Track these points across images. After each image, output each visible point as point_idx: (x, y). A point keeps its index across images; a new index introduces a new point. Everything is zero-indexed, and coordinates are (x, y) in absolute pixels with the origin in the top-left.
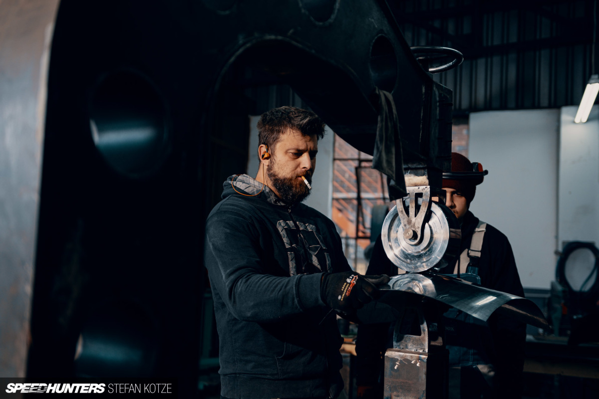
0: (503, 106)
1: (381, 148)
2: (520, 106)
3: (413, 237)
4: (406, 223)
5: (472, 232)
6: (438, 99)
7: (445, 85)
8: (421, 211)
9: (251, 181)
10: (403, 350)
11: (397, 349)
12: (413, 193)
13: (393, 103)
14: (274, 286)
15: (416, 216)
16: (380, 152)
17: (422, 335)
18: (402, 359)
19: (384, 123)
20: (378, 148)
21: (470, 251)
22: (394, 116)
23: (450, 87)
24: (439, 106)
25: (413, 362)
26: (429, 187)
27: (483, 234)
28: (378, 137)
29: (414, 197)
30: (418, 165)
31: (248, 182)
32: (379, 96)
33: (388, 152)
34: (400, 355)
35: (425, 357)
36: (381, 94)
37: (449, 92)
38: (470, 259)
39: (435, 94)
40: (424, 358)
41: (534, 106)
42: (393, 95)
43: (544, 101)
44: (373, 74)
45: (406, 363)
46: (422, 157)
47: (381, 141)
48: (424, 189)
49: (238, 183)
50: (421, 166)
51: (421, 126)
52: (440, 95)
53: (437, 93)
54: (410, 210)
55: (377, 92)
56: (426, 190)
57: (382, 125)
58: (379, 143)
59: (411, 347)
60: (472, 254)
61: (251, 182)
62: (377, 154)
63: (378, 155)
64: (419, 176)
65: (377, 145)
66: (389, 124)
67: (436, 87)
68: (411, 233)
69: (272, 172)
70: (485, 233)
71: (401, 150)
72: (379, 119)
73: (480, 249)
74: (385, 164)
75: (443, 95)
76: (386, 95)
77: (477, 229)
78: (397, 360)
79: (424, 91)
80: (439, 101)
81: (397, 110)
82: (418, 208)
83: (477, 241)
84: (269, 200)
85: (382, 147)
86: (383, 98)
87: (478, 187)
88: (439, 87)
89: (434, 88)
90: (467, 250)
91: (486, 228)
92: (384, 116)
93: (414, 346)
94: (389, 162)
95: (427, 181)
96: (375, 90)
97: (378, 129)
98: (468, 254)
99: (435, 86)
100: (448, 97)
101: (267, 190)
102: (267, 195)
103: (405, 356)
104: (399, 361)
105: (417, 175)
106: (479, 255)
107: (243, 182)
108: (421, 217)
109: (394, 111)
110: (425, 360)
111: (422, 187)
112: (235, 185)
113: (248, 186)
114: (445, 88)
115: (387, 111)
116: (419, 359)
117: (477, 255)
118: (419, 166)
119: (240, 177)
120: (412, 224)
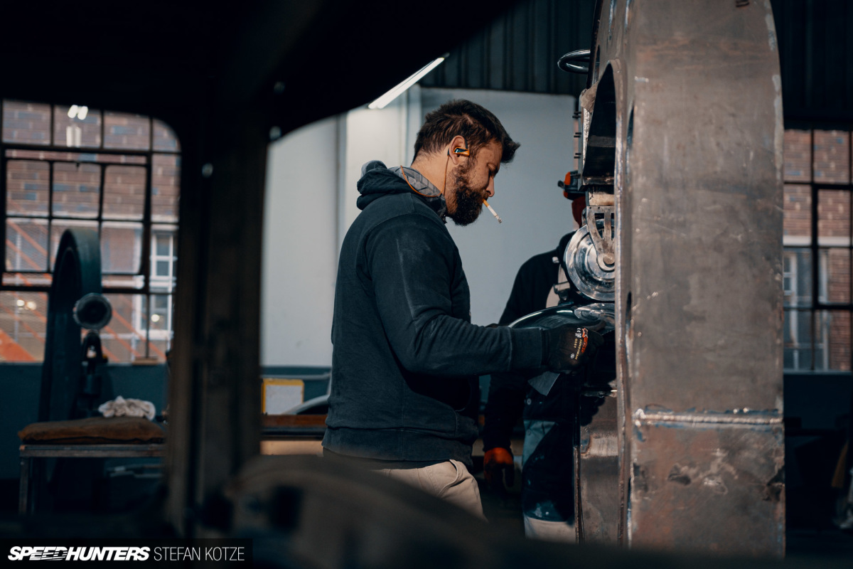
4: (601, 247)
12: (609, 213)
14: (482, 337)
15: (612, 239)
29: (610, 218)
54: (605, 233)
69: (465, 175)
120: (609, 248)
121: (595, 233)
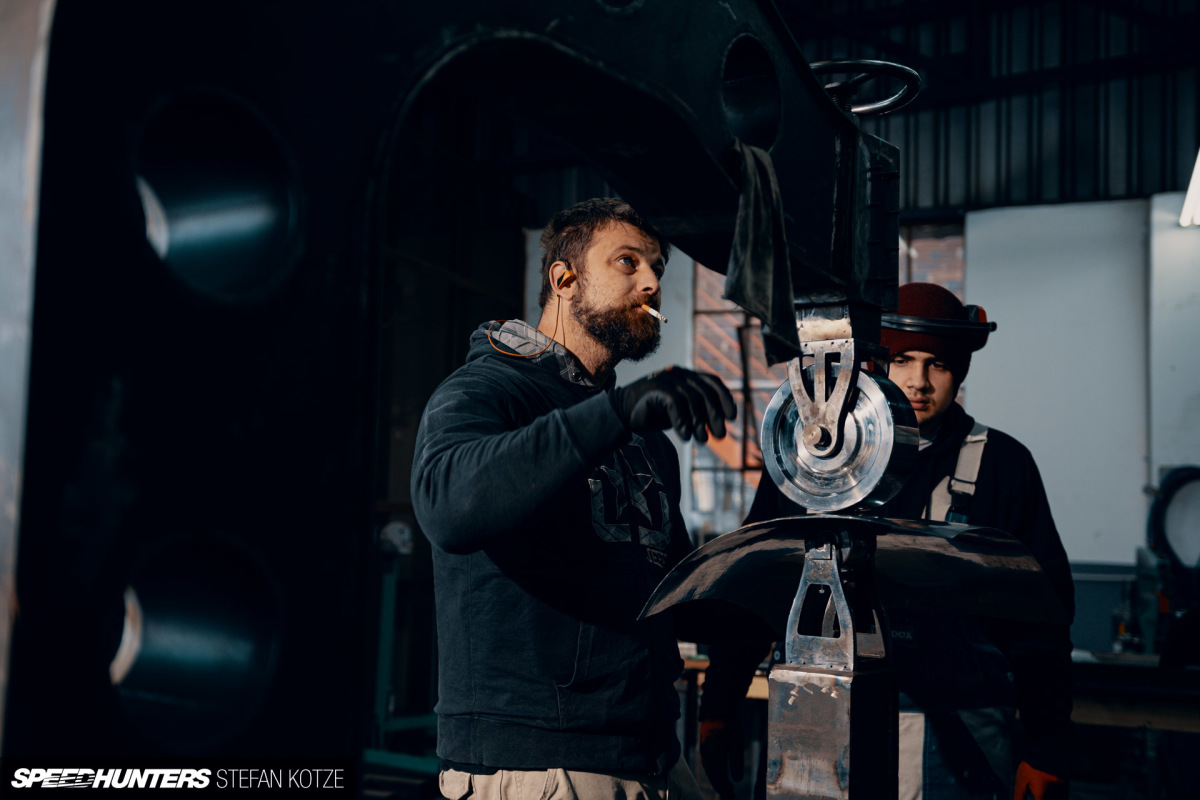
0: (1034, 197)
1: (742, 259)
2: (1067, 196)
3: (821, 440)
4: (808, 413)
5: (960, 443)
6: (868, 165)
7: (887, 138)
8: (836, 388)
9: (531, 333)
10: (805, 667)
11: (793, 664)
12: (821, 353)
13: (770, 170)
15: (827, 399)
16: (740, 268)
17: (842, 636)
18: (802, 685)
19: (751, 211)
20: (736, 260)
21: (953, 482)
22: (774, 196)
23: (896, 142)
24: (871, 179)
25: (824, 690)
26: (852, 340)
27: (980, 448)
28: (737, 238)
29: (823, 362)
30: (831, 297)
31: (524, 335)
32: (741, 157)
33: (758, 266)
34: (798, 678)
35: (846, 680)
36: (747, 150)
37: (894, 152)
38: (953, 499)
39: (862, 156)
40: (846, 682)
41: (1098, 194)
42: (771, 155)
43: (1118, 184)
44: (730, 114)
45: (810, 693)
46: (837, 280)
47: (744, 245)
48: (842, 345)
49: (503, 334)
50: (835, 299)
51: (834, 218)
52: (873, 158)
53: (867, 154)
54: (815, 388)
55: (738, 148)
56: (847, 347)
57: (747, 216)
58: (738, 248)
59: (821, 660)
60: (958, 487)
61: (529, 335)
62: (734, 270)
63: (736, 274)
64: (832, 320)
65: (736, 252)
66: (763, 212)
67: (865, 142)
68: (817, 432)
70: (986, 446)
71: (789, 263)
72: (741, 201)
73: (974, 478)
74: (749, 291)
75: (878, 158)
76: (756, 156)
77: (970, 438)
78: (792, 686)
79: (838, 149)
80: (871, 170)
81: (780, 185)
82: (831, 383)
83: (970, 462)
84: (562, 373)
85: (746, 258)
86: (750, 161)
87: (975, 355)
88: (869, 140)
89: (861, 143)
90: (948, 478)
91: (988, 436)
92: (752, 195)
93: (827, 658)
94: (759, 288)
95: (849, 330)
96: (733, 142)
97: (738, 221)
98: (950, 487)
99: (861, 138)
100: (891, 161)
101: (562, 353)
102: (560, 362)
103: (809, 678)
104: (796, 689)
105: (828, 316)
106: (971, 490)
107: (514, 334)
108: (838, 400)
109: (774, 186)
110: (848, 686)
111: (838, 342)
112: (497, 338)
113: (525, 342)
114: (883, 143)
115: (759, 186)
116: (837, 684)
117: (966, 491)
118: (831, 300)
119: (508, 324)
120: (820, 416)
121: (800, 391)
